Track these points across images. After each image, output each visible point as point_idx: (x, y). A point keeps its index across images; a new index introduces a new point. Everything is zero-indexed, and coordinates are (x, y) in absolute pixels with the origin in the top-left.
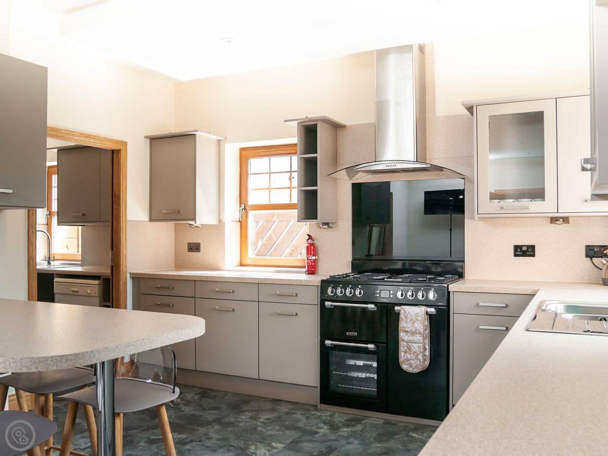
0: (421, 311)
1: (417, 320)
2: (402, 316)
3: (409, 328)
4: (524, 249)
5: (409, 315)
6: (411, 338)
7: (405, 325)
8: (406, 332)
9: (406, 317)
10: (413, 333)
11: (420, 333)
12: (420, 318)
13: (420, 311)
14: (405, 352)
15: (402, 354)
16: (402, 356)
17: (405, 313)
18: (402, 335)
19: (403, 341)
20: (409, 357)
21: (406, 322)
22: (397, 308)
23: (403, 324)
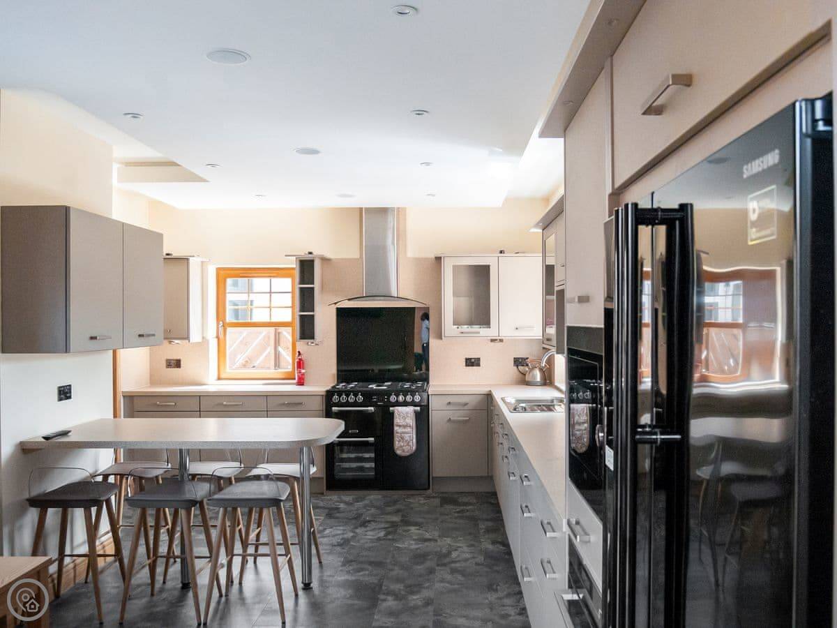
0: (410, 409)
1: (408, 417)
2: (396, 414)
3: (401, 423)
4: (473, 360)
5: (401, 413)
6: (404, 430)
7: (399, 421)
8: (400, 426)
9: (399, 415)
10: (405, 427)
11: (410, 426)
12: (409, 415)
14: (399, 441)
15: (397, 443)
16: (397, 444)
17: (398, 412)
18: (396, 428)
19: (397, 433)
20: (402, 444)
21: (399, 419)
22: (391, 409)
23: (397, 420)
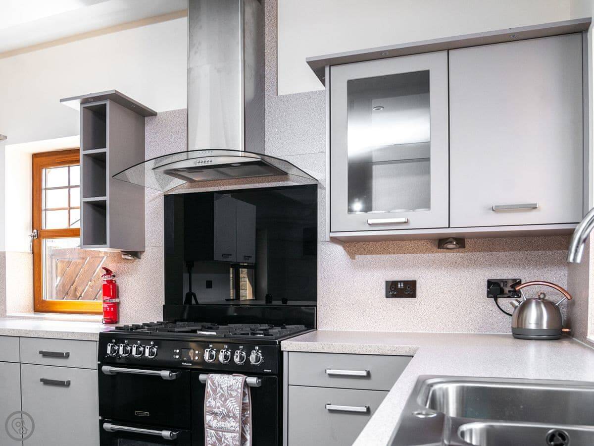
1: (231, 395)
2: (209, 389)
3: (219, 408)
4: (401, 286)
5: (219, 389)
6: (222, 424)
8: (215, 414)
9: (214, 391)
10: (225, 416)
11: (235, 416)
12: (234, 394)
13: (234, 381)
17: (213, 384)
18: (208, 418)
19: (211, 427)
21: (214, 399)
22: (202, 377)
23: (210, 402)
